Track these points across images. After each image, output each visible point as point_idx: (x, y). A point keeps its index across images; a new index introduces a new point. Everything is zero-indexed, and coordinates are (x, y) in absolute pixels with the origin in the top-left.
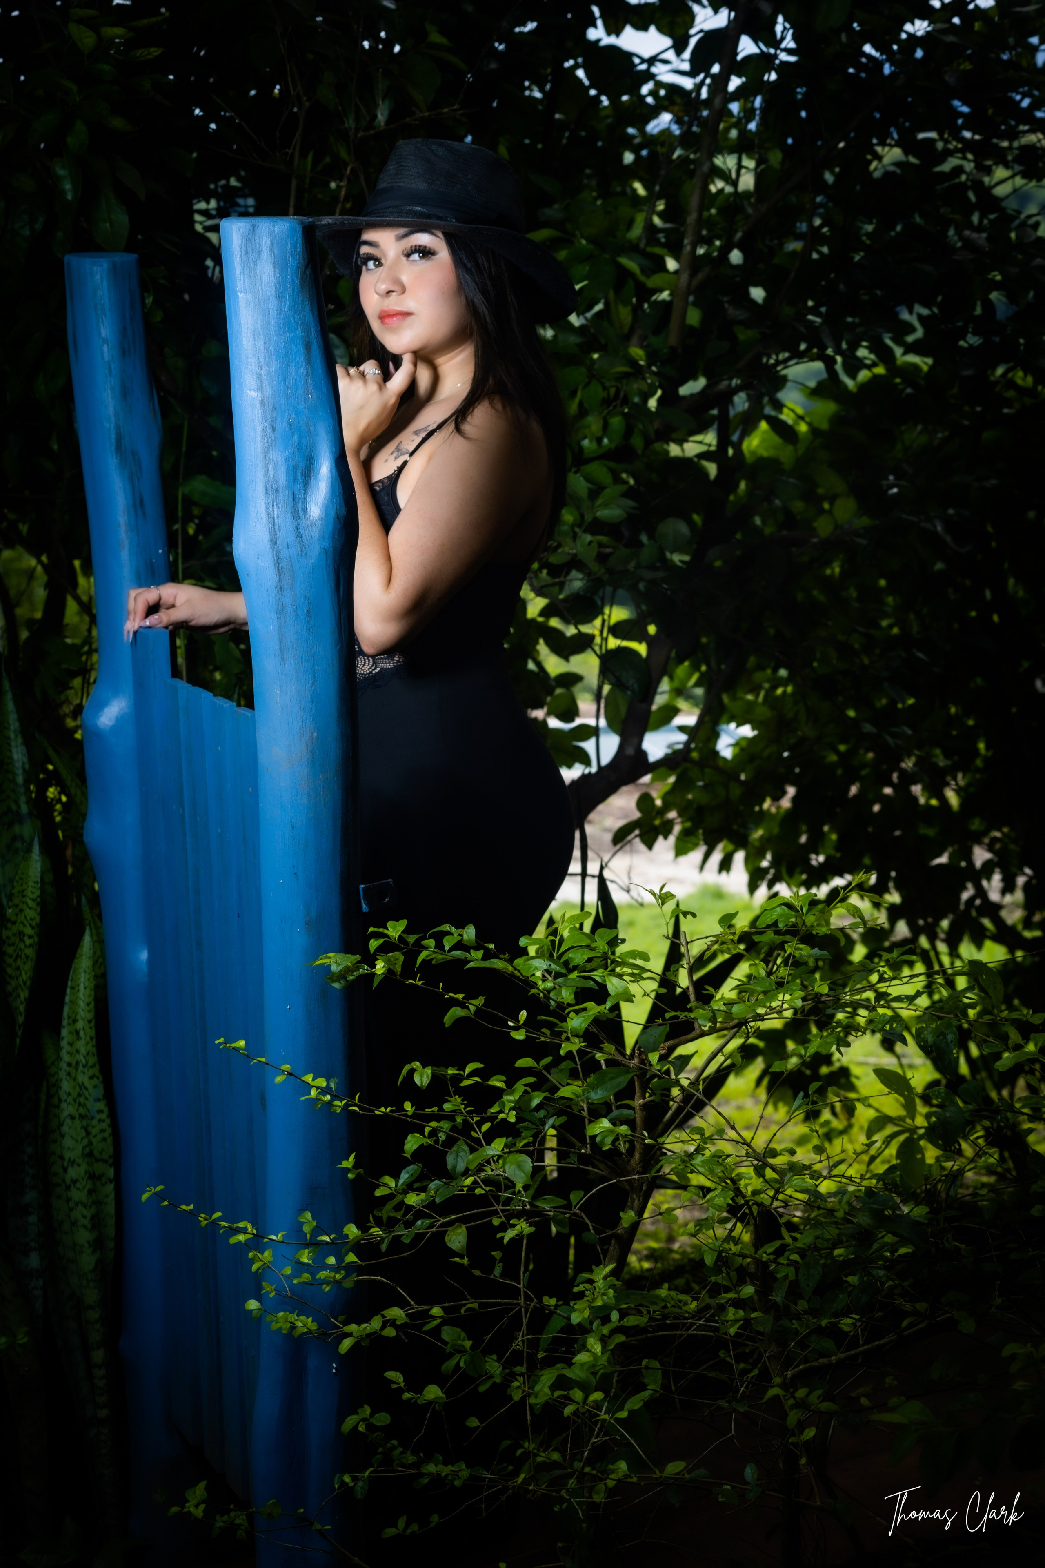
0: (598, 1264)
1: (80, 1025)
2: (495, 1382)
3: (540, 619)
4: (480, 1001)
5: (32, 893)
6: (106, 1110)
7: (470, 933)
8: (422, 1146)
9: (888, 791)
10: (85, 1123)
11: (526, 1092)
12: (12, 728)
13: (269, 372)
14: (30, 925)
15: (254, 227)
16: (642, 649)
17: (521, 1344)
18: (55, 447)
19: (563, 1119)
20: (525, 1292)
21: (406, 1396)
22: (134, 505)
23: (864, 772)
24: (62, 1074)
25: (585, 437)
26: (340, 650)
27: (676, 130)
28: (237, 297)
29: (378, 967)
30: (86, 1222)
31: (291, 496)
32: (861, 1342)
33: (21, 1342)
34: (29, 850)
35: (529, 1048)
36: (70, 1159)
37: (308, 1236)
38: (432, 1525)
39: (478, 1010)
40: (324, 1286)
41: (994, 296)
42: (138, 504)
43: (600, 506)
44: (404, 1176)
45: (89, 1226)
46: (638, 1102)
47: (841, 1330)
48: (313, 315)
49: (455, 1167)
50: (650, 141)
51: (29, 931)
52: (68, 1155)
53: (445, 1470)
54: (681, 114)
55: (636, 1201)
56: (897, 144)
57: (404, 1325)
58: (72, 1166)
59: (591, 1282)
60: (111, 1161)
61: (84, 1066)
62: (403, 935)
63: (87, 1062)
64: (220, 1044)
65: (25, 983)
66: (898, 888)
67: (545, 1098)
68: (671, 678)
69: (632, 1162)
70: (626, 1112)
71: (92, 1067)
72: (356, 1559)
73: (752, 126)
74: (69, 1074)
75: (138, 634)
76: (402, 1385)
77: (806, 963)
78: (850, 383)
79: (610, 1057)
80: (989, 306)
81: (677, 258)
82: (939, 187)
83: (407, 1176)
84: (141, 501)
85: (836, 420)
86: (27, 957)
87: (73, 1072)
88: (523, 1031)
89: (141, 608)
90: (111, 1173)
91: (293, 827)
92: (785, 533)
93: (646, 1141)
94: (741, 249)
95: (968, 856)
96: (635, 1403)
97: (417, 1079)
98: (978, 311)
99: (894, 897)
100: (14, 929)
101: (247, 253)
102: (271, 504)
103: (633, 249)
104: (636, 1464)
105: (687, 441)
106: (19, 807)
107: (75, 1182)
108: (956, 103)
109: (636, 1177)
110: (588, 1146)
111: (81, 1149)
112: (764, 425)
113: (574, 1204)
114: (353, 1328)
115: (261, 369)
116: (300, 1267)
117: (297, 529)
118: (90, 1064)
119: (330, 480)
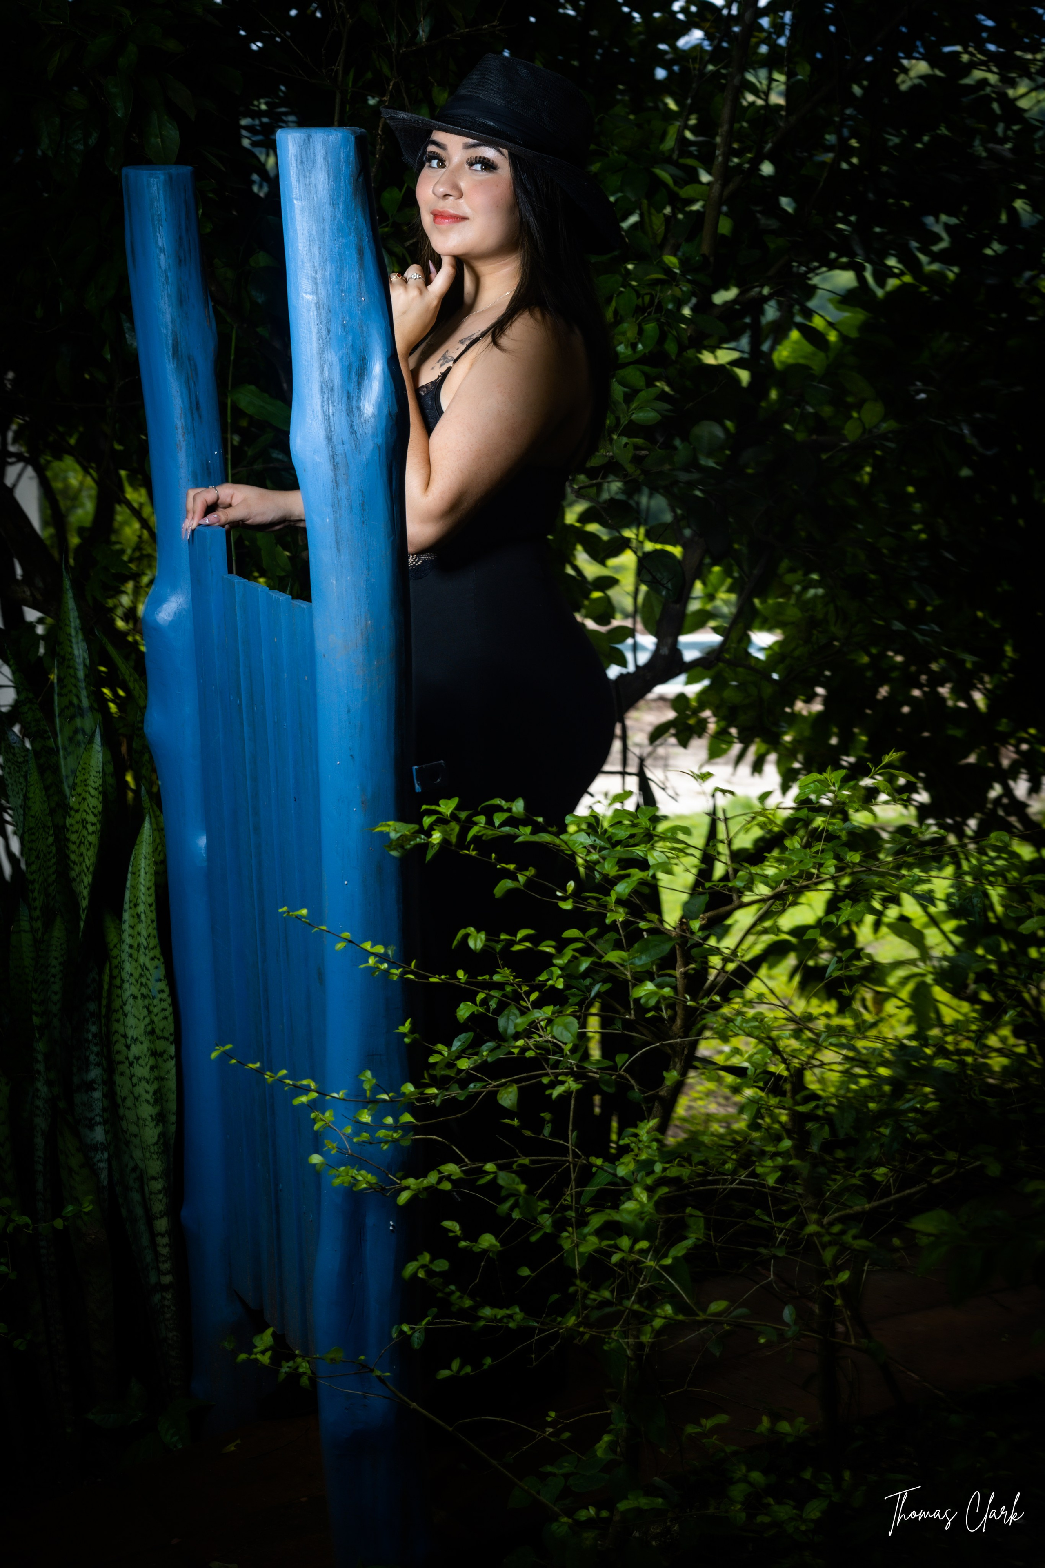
0: (642, 1119)
1: (141, 908)
2: (545, 1233)
3: (578, 525)
4: (531, 872)
5: (95, 782)
6: (167, 990)
7: (519, 806)
8: (473, 1013)
9: (916, 693)
10: (146, 1002)
11: (574, 957)
12: (73, 624)
13: (324, 277)
14: (93, 813)
15: (309, 137)
16: (677, 551)
17: (569, 1199)
18: (109, 357)
19: (608, 986)
20: (573, 1150)
21: (463, 1244)
22: (191, 408)
23: (894, 674)
24: (125, 956)
25: (621, 343)
26: (393, 542)
27: (707, 45)
28: (293, 204)
29: (434, 837)
30: (149, 1097)
31: (345, 394)
32: (893, 1192)
33: (86, 1210)
34: (91, 741)
35: (577, 918)
36: (132, 1037)
37: (368, 1093)
38: (485, 1367)
39: (529, 881)
40: (382, 1144)
41: (1019, 204)
42: (194, 407)
43: (635, 409)
44: (457, 1044)
45: (152, 1101)
46: (679, 971)
47: (874, 1180)
48: (365, 220)
49: (506, 1030)
50: (682, 56)
51: (91, 818)
52: (131, 1033)
53: (501, 1313)
54: (712, 30)
55: (678, 1065)
56: (924, 58)
57: (460, 1179)
58: (135, 1044)
59: (636, 1135)
60: (172, 1039)
61: (145, 948)
62: (456, 812)
63: (148, 944)
64: (284, 912)
65: (88, 869)
66: (927, 789)
67: (593, 963)
68: (704, 583)
69: (674, 1028)
70: (668, 979)
71: (153, 949)
72: (414, 1404)
73: (782, 41)
74: (131, 956)
75: (195, 532)
76: (459, 1233)
77: (839, 837)
78: (880, 293)
79: (653, 926)
80: (1013, 214)
81: (709, 173)
82: (964, 100)
83: (459, 1044)
84: (197, 404)
85: (864, 328)
86: (90, 843)
87: (135, 953)
88: (571, 901)
89: (200, 508)
90: (172, 1050)
91: (349, 711)
92: (814, 437)
93: (689, 1003)
94: (772, 162)
95: (995, 757)
96: (679, 1250)
97: (471, 943)
98: (1004, 218)
99: (923, 797)
100: (78, 817)
101: (302, 162)
102: (326, 403)
103: (667, 160)
104: (680, 1306)
105: (720, 348)
106: (80, 701)
107: (137, 1059)
108: (981, 17)
109: (678, 1040)
110: (632, 1012)
111: (143, 1027)
112: (795, 334)
113: (619, 1066)
114: (411, 1182)
115: (316, 273)
116: (361, 1127)
117: (352, 426)
118: (151, 945)
119: (382, 379)
